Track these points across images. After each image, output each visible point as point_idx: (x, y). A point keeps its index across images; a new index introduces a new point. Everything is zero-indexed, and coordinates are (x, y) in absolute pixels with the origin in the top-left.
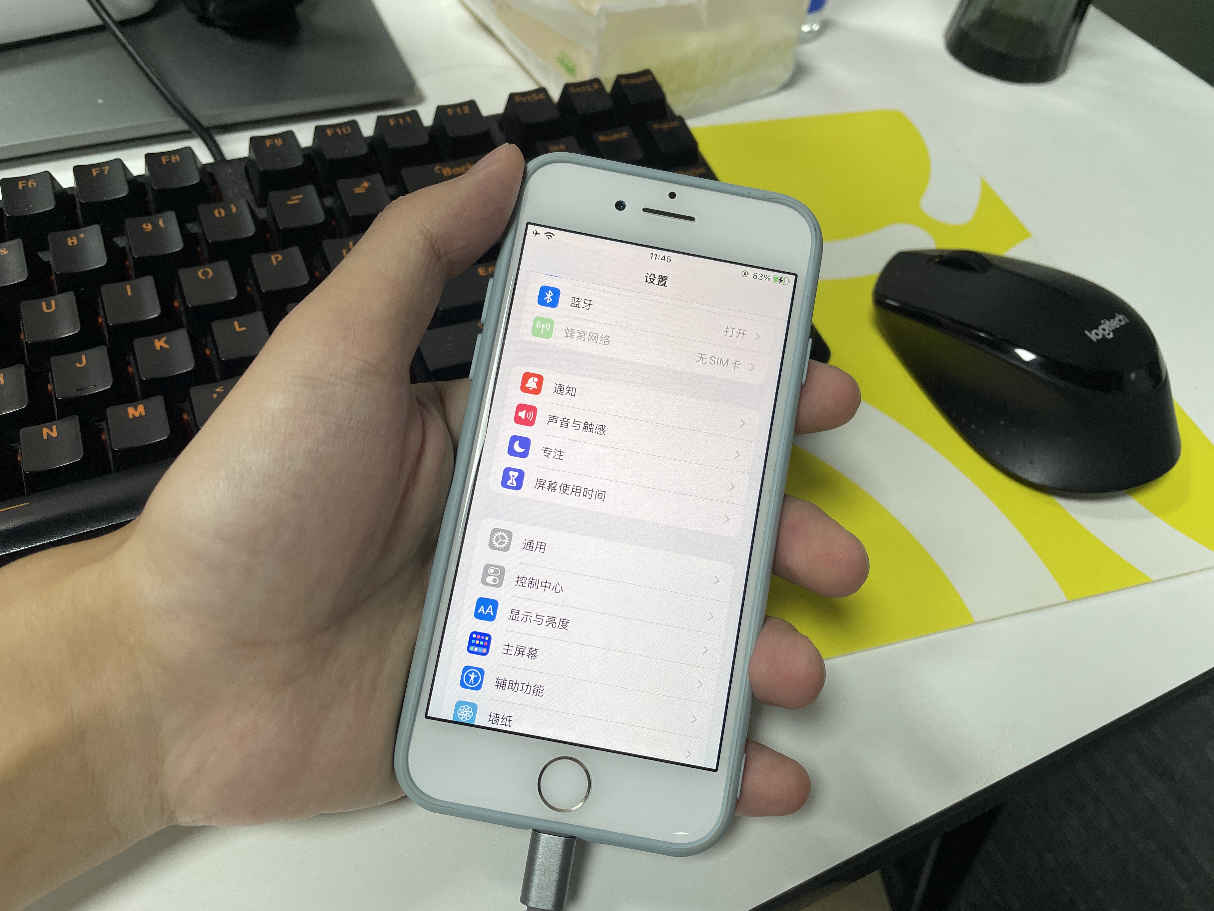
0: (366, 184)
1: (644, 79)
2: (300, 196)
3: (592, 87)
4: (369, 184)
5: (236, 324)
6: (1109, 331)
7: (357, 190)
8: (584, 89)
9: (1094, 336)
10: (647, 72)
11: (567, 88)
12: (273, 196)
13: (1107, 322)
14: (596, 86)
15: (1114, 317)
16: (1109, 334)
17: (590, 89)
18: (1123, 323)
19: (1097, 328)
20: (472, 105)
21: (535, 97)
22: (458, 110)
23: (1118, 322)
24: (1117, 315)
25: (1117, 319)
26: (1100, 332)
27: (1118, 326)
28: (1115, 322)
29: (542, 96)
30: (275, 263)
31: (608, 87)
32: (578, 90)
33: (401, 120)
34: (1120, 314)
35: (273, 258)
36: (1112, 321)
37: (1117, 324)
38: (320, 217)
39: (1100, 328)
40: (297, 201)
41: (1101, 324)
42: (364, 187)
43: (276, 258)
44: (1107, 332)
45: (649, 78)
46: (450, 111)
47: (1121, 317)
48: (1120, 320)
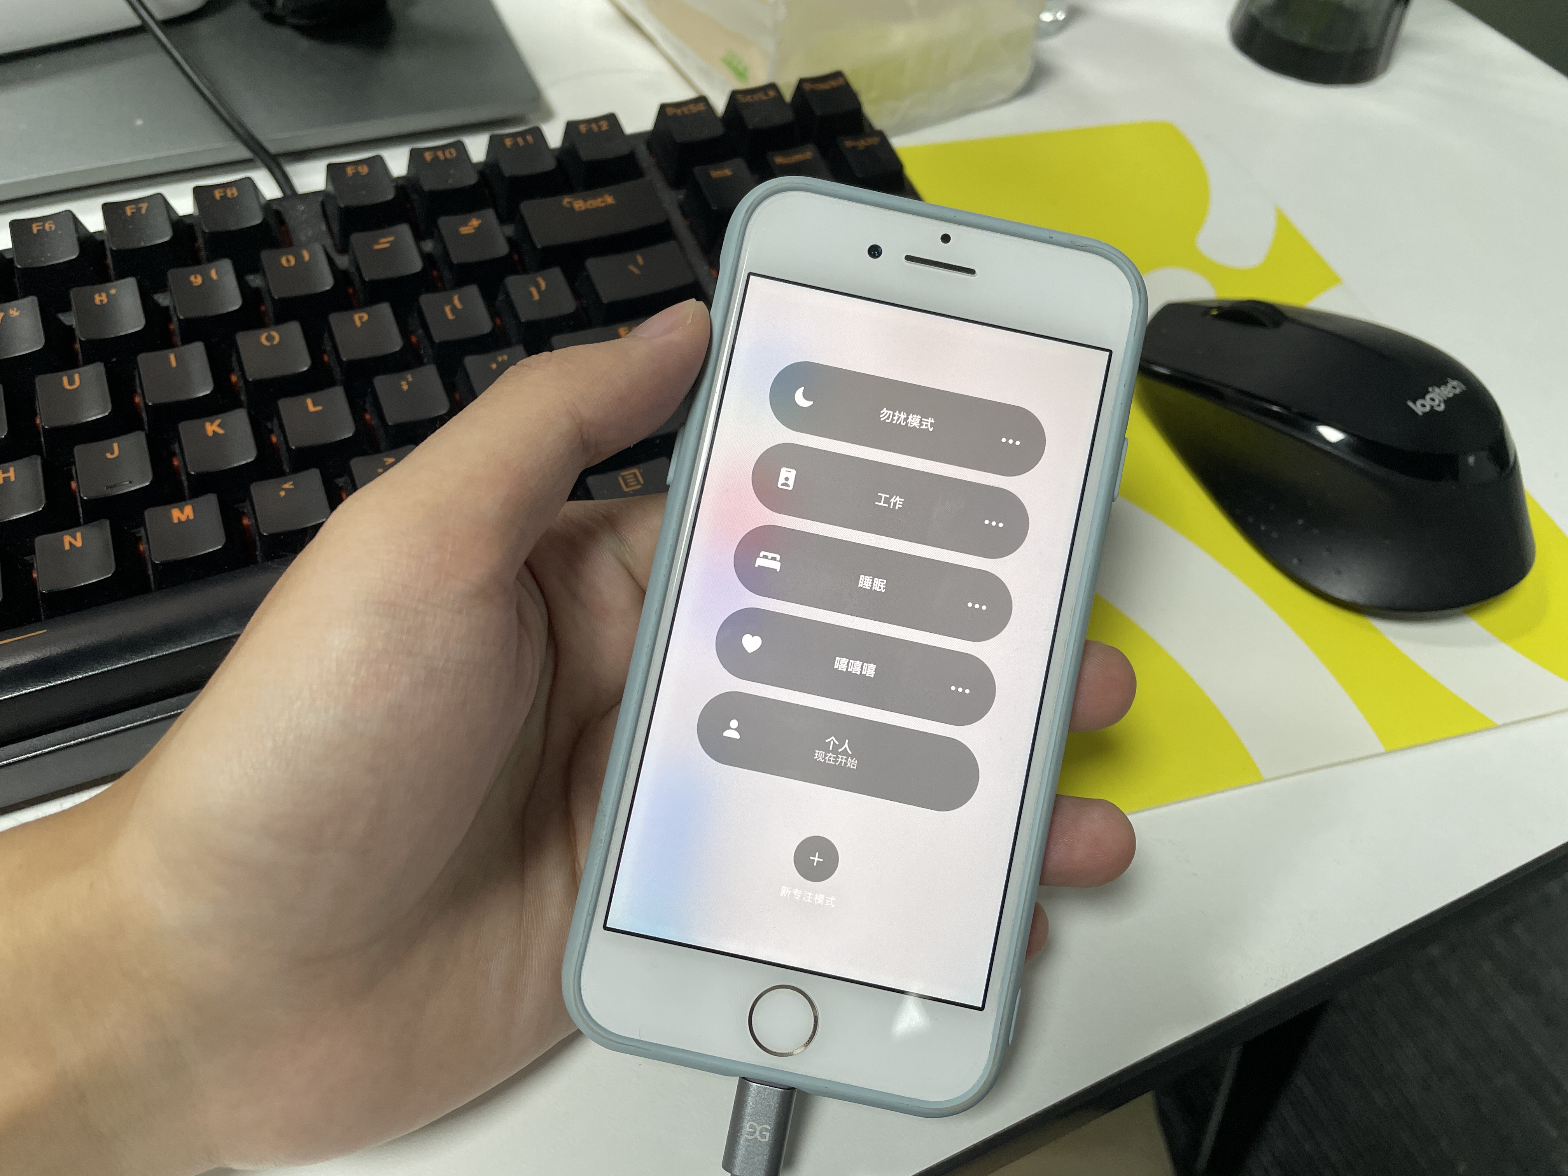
0: (475, 223)
1: (833, 83)
2: (391, 239)
3: (766, 94)
4: (479, 222)
5: (309, 402)
6: (1440, 401)
7: (464, 230)
8: (756, 97)
9: (1419, 407)
10: (838, 75)
11: (734, 97)
12: (357, 239)
13: (1437, 390)
14: (772, 93)
15: (1445, 383)
16: (1439, 405)
17: (764, 98)
18: (1458, 391)
19: (1423, 397)
20: (611, 119)
21: (694, 109)
22: (594, 126)
23: (1451, 389)
24: (1449, 380)
25: (1449, 385)
26: (1427, 401)
27: (1451, 395)
28: (1448, 390)
29: (701, 107)
30: (358, 324)
31: (788, 94)
32: (749, 99)
33: (520, 140)
34: (1453, 378)
35: (356, 317)
36: (1443, 388)
37: (1449, 392)
38: (416, 265)
39: (1428, 397)
40: (387, 245)
41: (1428, 392)
42: (472, 226)
43: (361, 318)
44: (1437, 402)
45: (840, 81)
46: (583, 128)
47: (1455, 383)
48: (1454, 388)
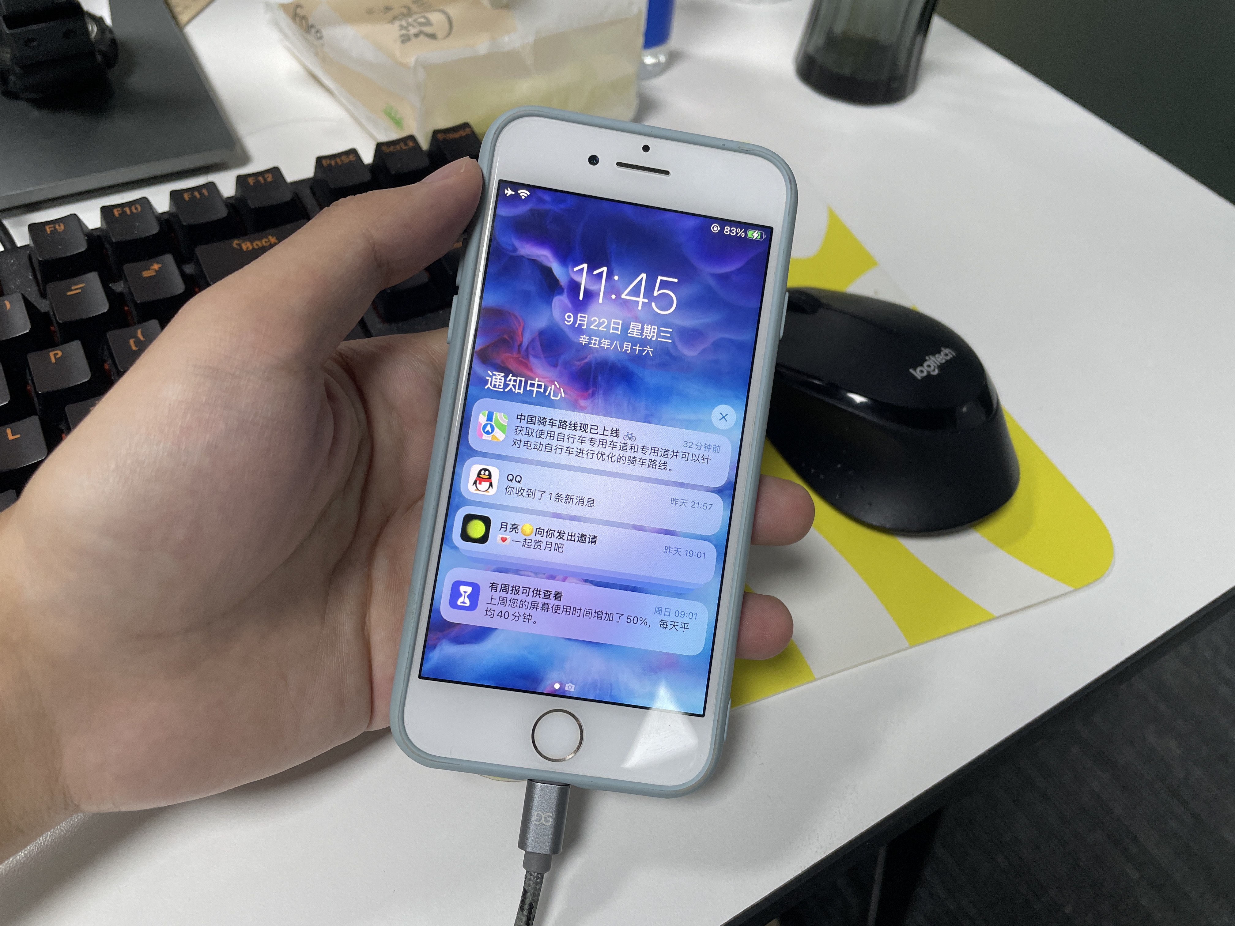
0: (156, 266)
1: (462, 133)
2: (83, 285)
3: (406, 144)
4: (160, 265)
5: (9, 431)
6: (934, 367)
7: (146, 274)
8: (398, 147)
9: (919, 373)
10: (466, 125)
11: (380, 147)
12: (51, 287)
13: (932, 358)
14: (411, 144)
15: (939, 352)
16: (934, 370)
17: (404, 148)
18: (949, 358)
19: (922, 365)
20: (275, 171)
21: (345, 159)
22: (260, 178)
23: (945, 355)
24: (943, 349)
25: (942, 353)
26: (925, 368)
27: (944, 361)
28: (941, 357)
29: (352, 158)
30: (53, 360)
31: (424, 144)
32: (392, 149)
33: (197, 194)
34: (946, 347)
35: (52, 354)
36: (937, 356)
37: (942, 360)
38: (103, 307)
39: (925, 364)
40: (79, 291)
41: (926, 360)
42: (154, 269)
43: (55, 355)
44: (932, 368)
45: (468, 131)
46: (251, 181)
47: (947, 351)
48: (946, 355)
